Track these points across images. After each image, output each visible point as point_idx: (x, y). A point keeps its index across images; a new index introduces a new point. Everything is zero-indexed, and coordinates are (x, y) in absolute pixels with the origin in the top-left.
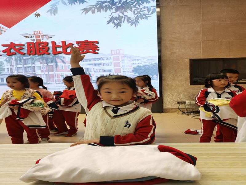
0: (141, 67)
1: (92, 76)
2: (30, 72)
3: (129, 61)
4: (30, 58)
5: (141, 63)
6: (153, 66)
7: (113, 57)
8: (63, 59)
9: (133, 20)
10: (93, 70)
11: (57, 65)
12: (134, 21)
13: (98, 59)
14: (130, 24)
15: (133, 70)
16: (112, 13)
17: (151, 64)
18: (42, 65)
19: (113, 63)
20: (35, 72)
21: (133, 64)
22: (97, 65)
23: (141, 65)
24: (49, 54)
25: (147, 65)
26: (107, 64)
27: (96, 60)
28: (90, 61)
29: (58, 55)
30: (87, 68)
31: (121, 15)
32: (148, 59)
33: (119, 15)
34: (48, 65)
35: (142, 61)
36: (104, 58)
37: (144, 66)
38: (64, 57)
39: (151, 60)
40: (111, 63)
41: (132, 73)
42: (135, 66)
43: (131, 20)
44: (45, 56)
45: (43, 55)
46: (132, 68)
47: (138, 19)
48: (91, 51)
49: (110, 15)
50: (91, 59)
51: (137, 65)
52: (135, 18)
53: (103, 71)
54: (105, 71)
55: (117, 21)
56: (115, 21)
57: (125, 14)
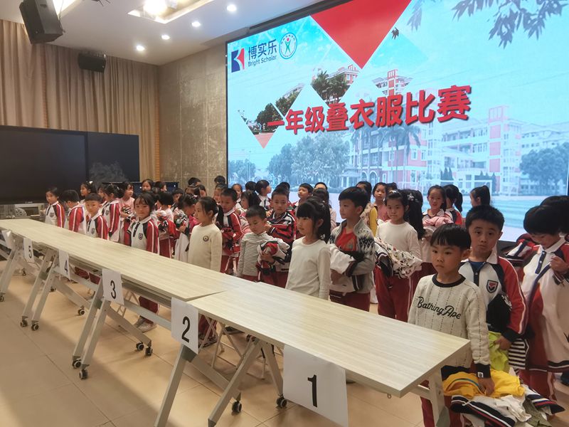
0: (536, 154)
1: (453, 177)
2: (375, 165)
3: (517, 137)
4: (378, 133)
5: (538, 145)
6: (559, 152)
7: (491, 127)
8: (417, 135)
9: (535, 20)
10: (456, 164)
11: (408, 149)
12: (536, 22)
13: (466, 132)
14: (528, 31)
16: (500, 8)
17: (556, 148)
18: (390, 149)
19: (489, 145)
20: (381, 165)
21: (523, 146)
22: (464, 149)
23: (537, 149)
24: (401, 123)
25: (548, 150)
26: (480, 147)
27: (464, 136)
28: (454, 139)
29: (412, 125)
30: (449, 158)
31: (515, 10)
32: (553, 133)
33: (511, 11)
34: (397, 148)
35: (540, 138)
36: (476, 129)
37: (544, 152)
38: (419, 131)
39: (558, 133)
40: (486, 143)
41: (519, 172)
42: (526, 151)
43: (532, 21)
44: (397, 127)
45: (393, 125)
46: (520, 158)
47: (544, 16)
48: (458, 112)
49: (497, 14)
50: (457, 134)
51: (530, 149)
52: (538, 13)
53: (471, 167)
54: (474, 165)
55: (506, 27)
56: (503, 27)
57: (521, 7)
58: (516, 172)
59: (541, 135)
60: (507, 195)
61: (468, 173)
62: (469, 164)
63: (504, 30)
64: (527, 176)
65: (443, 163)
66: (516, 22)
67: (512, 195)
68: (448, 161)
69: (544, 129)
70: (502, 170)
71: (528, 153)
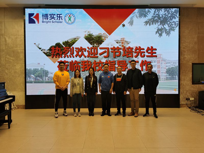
0: (170, 69)
3: (165, 64)
5: (170, 66)
6: (176, 68)
7: (157, 60)
9: (168, 31)
14: (166, 34)
16: (158, 26)
19: (157, 65)
21: (166, 66)
23: (170, 67)
33: (162, 27)
35: (171, 64)
36: (153, 61)
37: (172, 68)
39: (175, 63)
42: (167, 68)
46: (166, 70)
47: (170, 31)
49: (157, 27)
51: (168, 67)
52: (169, 29)
55: (160, 31)
56: (159, 31)
57: (164, 27)
58: (165, 73)
59: (171, 63)
60: (163, 80)
63: (160, 32)
64: (168, 75)
66: (163, 31)
67: (164, 80)
69: (172, 62)
70: (161, 73)
71: (168, 68)
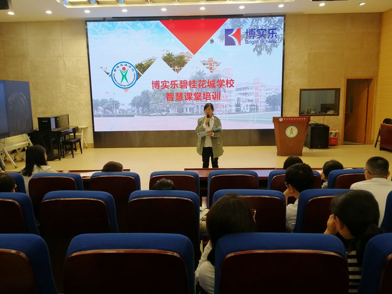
0: (271, 97)
1: (241, 106)
6: (278, 96)
10: (242, 100)
15: (266, 101)
23: (271, 95)
26: (251, 94)
30: (239, 98)
37: (273, 96)
54: (249, 101)
61: (247, 104)
62: (247, 100)
65: (236, 100)
68: (238, 99)
70: (259, 102)
